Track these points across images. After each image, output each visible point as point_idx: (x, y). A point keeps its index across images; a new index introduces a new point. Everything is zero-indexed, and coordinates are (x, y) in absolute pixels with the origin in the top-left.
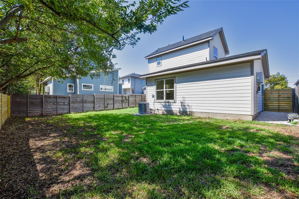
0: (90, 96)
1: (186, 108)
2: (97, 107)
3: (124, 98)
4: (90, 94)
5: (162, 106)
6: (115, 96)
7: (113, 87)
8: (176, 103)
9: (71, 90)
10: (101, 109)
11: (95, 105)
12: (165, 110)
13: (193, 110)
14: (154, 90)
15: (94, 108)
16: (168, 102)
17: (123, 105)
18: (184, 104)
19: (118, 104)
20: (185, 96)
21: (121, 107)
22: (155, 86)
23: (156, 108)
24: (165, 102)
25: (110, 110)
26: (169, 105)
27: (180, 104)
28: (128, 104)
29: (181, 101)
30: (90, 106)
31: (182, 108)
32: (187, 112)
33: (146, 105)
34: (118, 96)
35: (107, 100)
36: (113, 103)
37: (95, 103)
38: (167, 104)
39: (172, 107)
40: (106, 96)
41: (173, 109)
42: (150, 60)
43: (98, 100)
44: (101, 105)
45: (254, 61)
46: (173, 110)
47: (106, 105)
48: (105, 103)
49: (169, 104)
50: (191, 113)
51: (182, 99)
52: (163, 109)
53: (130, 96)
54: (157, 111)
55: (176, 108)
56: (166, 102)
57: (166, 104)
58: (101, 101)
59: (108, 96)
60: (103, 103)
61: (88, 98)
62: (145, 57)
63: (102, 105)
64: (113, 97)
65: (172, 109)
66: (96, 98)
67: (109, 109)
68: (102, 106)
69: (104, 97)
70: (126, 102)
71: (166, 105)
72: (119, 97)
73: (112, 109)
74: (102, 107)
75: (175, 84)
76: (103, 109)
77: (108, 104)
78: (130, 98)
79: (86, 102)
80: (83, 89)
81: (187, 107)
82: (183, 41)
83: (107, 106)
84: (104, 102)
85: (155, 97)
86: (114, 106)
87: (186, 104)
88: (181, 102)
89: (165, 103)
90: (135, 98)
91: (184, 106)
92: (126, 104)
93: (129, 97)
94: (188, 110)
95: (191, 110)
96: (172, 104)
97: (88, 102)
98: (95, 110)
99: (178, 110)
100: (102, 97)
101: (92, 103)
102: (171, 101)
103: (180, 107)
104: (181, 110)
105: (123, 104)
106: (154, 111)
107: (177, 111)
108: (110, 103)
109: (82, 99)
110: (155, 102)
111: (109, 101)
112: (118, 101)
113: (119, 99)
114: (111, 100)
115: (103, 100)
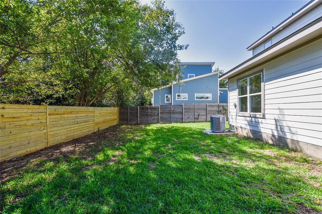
0: (178, 106)
1: (285, 132)
2: (186, 118)
3: (221, 108)
4: (178, 104)
5: (247, 124)
6: (208, 106)
7: (211, 94)
8: (265, 118)
9: (169, 101)
10: (191, 121)
11: (184, 116)
12: (251, 130)
14: (236, 97)
15: (182, 119)
16: (255, 117)
18: (280, 122)
22: (238, 90)
23: (239, 125)
25: (203, 122)
26: (256, 122)
27: (274, 122)
29: (275, 116)
30: (178, 117)
31: (278, 131)
32: (286, 141)
33: (220, 120)
34: (213, 106)
35: (198, 110)
36: (205, 114)
37: (183, 113)
38: (253, 119)
39: (261, 125)
40: (196, 106)
41: (262, 130)
42: (255, 50)
43: (187, 111)
44: (190, 116)
47: (196, 117)
48: (196, 114)
49: (256, 119)
52: (248, 127)
54: (240, 129)
55: (267, 128)
56: (252, 116)
58: (190, 112)
59: (199, 106)
60: (192, 114)
61: (176, 108)
62: (247, 49)
65: (260, 129)
66: (184, 108)
67: (200, 121)
68: (192, 117)
69: (194, 107)
71: (252, 121)
72: (215, 107)
73: (203, 121)
75: (263, 83)
76: (193, 120)
77: (199, 115)
79: (174, 113)
80: (177, 99)
81: (287, 130)
83: (198, 117)
85: (238, 107)
86: (206, 117)
88: (275, 118)
89: (250, 118)
91: (280, 126)
94: (289, 136)
96: (260, 120)
97: (176, 113)
98: (183, 121)
99: (270, 132)
100: (191, 107)
101: (180, 113)
102: (258, 115)
103: (274, 127)
104: (276, 133)
106: (237, 128)
107: (268, 135)
108: (201, 114)
109: (170, 110)
110: (238, 116)
111: (201, 112)
112: (213, 112)
113: (214, 109)
114: (203, 111)
115: (193, 111)
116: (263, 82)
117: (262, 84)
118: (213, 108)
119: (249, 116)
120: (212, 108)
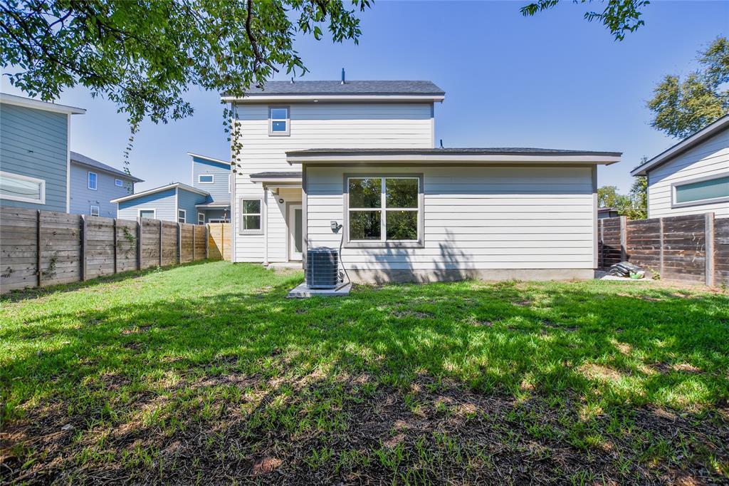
1: (457, 262)
3: (121, 234)
5: (375, 261)
6: (88, 226)
8: (424, 248)
10: (20, 286)
12: (385, 271)
13: (477, 266)
14: (341, 209)
16: (398, 247)
17: (118, 261)
18: (449, 250)
19: (99, 260)
20: (455, 230)
21: (111, 271)
22: (347, 195)
23: (348, 266)
24: (387, 247)
26: (399, 255)
27: (439, 251)
28: (134, 256)
29: (442, 243)
31: (445, 262)
32: (459, 272)
34: (100, 226)
35: (50, 240)
36: (77, 254)
38: (393, 251)
39: (412, 259)
40: (44, 222)
41: (415, 266)
44: (16, 267)
45: (598, 166)
46: (413, 270)
47: (44, 267)
48: (43, 253)
49: (402, 250)
50: (469, 275)
51: (445, 237)
52: (378, 267)
53: (142, 228)
55: (424, 262)
56: (391, 245)
57: (389, 252)
59: (56, 223)
60: (27, 255)
63: (24, 267)
64: (75, 229)
65: (411, 265)
67: (59, 282)
68: (25, 270)
69: (34, 225)
70: (127, 252)
71: (390, 255)
72: (103, 229)
73: (71, 280)
74: (25, 274)
75: (422, 195)
76: (31, 284)
77: (53, 261)
78: (142, 235)
81: (460, 259)
82: (342, 83)
83: (51, 268)
84: (34, 248)
85: (346, 229)
86: (81, 266)
87: (456, 251)
88: (440, 245)
89: (385, 250)
90: (158, 236)
91: (451, 255)
92: (129, 256)
93: (138, 229)
94: (462, 266)
95: (470, 266)
96: (410, 251)
99: (432, 266)
100: (23, 224)
102: (406, 242)
103: (438, 259)
104: (442, 266)
105: (118, 257)
107: (428, 271)
108: (63, 254)
110: (345, 248)
111: (61, 248)
112: (98, 248)
113: (102, 238)
114: (68, 243)
115: (29, 243)
116: (422, 192)
117: (420, 196)
118: (101, 234)
119: (384, 246)
120: (98, 233)
